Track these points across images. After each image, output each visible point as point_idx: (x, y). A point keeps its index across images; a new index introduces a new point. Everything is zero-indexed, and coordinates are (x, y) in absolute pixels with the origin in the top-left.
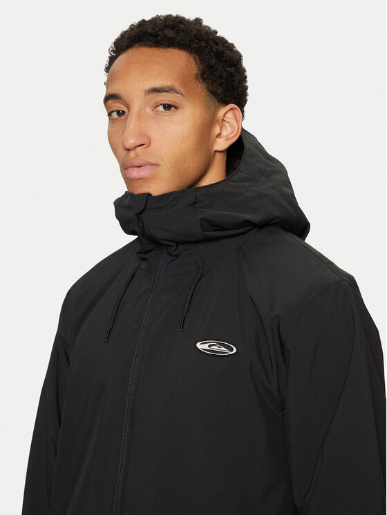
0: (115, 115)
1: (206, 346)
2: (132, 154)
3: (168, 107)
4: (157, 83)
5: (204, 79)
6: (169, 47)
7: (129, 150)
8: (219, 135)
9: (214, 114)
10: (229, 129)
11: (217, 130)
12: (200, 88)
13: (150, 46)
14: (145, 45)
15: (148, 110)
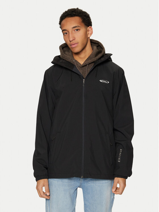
0: (65, 34)
1: (102, 81)
2: (72, 42)
3: (77, 30)
4: (74, 26)
5: (83, 22)
6: (74, 16)
7: (71, 41)
8: (88, 34)
9: (87, 29)
10: (90, 32)
11: (88, 33)
12: (83, 24)
13: (70, 17)
14: (69, 17)
15: (73, 32)
